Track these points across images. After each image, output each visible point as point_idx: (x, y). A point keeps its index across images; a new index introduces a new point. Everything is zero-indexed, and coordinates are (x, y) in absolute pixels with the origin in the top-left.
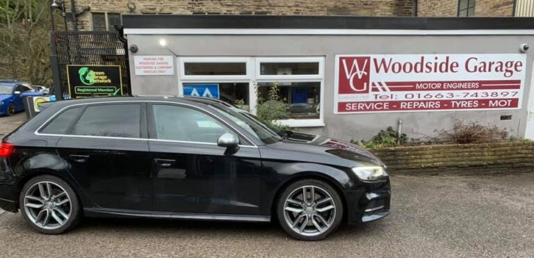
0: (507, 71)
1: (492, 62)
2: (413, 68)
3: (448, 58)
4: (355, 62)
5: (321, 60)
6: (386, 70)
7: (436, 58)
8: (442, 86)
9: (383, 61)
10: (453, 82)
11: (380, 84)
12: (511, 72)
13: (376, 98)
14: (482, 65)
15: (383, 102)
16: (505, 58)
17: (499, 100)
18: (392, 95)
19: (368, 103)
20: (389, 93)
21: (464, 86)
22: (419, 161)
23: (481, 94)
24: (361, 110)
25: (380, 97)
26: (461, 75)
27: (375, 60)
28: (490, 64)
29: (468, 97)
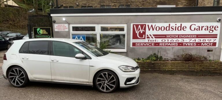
0: (210, 30)
1: (203, 26)
2: (165, 29)
3: (181, 25)
5: (125, 26)
6: (153, 30)
7: (176, 25)
8: (179, 36)
9: (152, 26)
10: (184, 35)
12: (213, 30)
13: (149, 41)
14: (198, 27)
15: (152, 43)
16: (209, 24)
17: (206, 43)
18: (156, 40)
19: (145, 43)
20: (154, 39)
21: (189, 36)
22: (165, 68)
23: (198, 40)
24: (142, 46)
25: (151, 41)
26: (188, 32)
27: (148, 25)
28: (202, 27)
29: (191, 41)
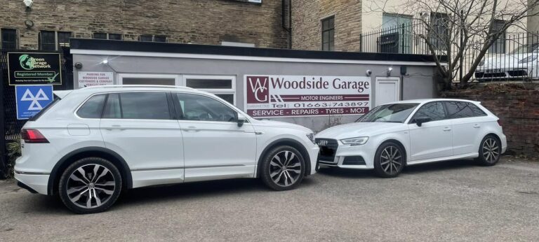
0: (360, 88)
2: (298, 85)
3: (321, 79)
4: (258, 80)
5: (233, 79)
6: (280, 87)
7: (313, 79)
8: (319, 98)
9: (278, 80)
10: (326, 96)
11: (276, 96)
12: (363, 89)
13: (274, 106)
14: (344, 83)
15: (279, 110)
16: (358, 79)
17: (357, 108)
18: (285, 105)
19: (269, 110)
20: (283, 103)
21: (334, 98)
23: (345, 104)
24: (264, 116)
25: (277, 106)
26: (330, 91)
27: (272, 79)
28: (349, 83)
29: (337, 106)
